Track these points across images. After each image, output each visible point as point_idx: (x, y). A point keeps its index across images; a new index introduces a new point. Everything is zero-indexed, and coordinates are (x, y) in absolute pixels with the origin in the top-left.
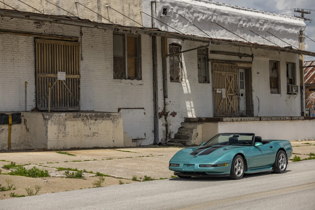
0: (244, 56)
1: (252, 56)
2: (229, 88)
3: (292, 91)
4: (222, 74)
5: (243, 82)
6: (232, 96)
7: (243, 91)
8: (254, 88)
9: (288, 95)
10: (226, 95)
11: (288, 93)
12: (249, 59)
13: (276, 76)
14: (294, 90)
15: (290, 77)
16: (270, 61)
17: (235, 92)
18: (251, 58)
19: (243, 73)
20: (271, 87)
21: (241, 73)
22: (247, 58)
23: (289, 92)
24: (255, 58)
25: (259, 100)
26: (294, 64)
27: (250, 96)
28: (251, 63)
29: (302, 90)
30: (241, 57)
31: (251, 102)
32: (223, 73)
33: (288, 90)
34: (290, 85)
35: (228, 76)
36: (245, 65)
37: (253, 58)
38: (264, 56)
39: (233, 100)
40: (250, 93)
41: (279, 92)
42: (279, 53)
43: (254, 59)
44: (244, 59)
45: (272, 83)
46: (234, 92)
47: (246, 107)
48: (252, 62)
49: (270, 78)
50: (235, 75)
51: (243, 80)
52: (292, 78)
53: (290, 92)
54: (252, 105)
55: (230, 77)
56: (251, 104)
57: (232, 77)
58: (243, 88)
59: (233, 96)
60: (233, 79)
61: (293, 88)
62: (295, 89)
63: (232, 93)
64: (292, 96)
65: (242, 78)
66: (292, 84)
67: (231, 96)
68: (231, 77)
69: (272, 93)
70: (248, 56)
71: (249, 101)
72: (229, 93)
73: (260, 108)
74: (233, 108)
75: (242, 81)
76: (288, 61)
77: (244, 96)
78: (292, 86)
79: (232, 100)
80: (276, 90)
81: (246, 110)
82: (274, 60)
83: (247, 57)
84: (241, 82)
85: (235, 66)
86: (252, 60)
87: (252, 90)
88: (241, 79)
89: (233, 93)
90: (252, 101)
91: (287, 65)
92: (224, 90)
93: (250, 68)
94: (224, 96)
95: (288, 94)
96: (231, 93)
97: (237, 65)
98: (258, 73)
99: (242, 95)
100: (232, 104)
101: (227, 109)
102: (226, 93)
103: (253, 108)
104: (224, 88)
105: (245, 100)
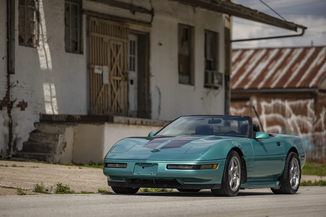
0: (139, 11)
1: (152, 12)
2: (114, 67)
3: (213, 81)
4: (105, 40)
5: (134, 58)
6: (119, 82)
7: (133, 75)
8: (153, 71)
9: (206, 90)
10: (110, 79)
11: (207, 85)
12: (146, 17)
13: (186, 52)
14: (216, 81)
15: (209, 58)
16: (180, 24)
17: (123, 74)
18: (150, 16)
19: (134, 42)
20: (180, 73)
21: (131, 41)
22: (144, 14)
24: (157, 17)
25: (160, 93)
26: (215, 35)
27: (146, 85)
28: (149, 24)
29: (228, 82)
30: (134, 13)
32: (106, 38)
33: (206, 81)
34: (210, 73)
35: (114, 45)
36: (140, 28)
37: (153, 16)
38: (171, 14)
39: (120, 89)
40: (146, 79)
41: (191, 82)
42: (195, 12)
43: (155, 17)
44: (139, 16)
45: (182, 67)
46: (121, 75)
47: (138, 104)
48: (153, 24)
49: (180, 56)
50: (124, 43)
51: (134, 54)
52: (212, 60)
53: (210, 83)
54: (150, 101)
55: (117, 46)
56: (147, 99)
57: (120, 46)
58: (134, 70)
59: (120, 81)
60: (121, 50)
61: (215, 77)
62: (217, 79)
63: (118, 75)
64: (212, 91)
65: (132, 52)
66: (210, 69)
67: (117, 81)
68: (118, 46)
69: (181, 82)
70: (145, 11)
71: (144, 94)
72: (114, 75)
73: (162, 107)
74: (119, 104)
75: (133, 56)
76: (208, 27)
77: (135, 83)
78: (213, 74)
79: (119, 90)
80: (186, 78)
81: (136, 109)
82: (186, 23)
83: (143, 12)
84: (131, 58)
85: (126, 26)
86: (151, 19)
87: (149, 75)
88: (131, 54)
89: (120, 76)
90: (149, 95)
91: (206, 35)
92: (105, 70)
93: (148, 34)
94: (106, 81)
95: (206, 86)
96: (117, 76)
97: (128, 26)
98: (161, 44)
99: (132, 82)
100: (118, 97)
101: (110, 104)
102: (110, 75)
103: (150, 107)
104: (107, 65)
105: (136, 91)
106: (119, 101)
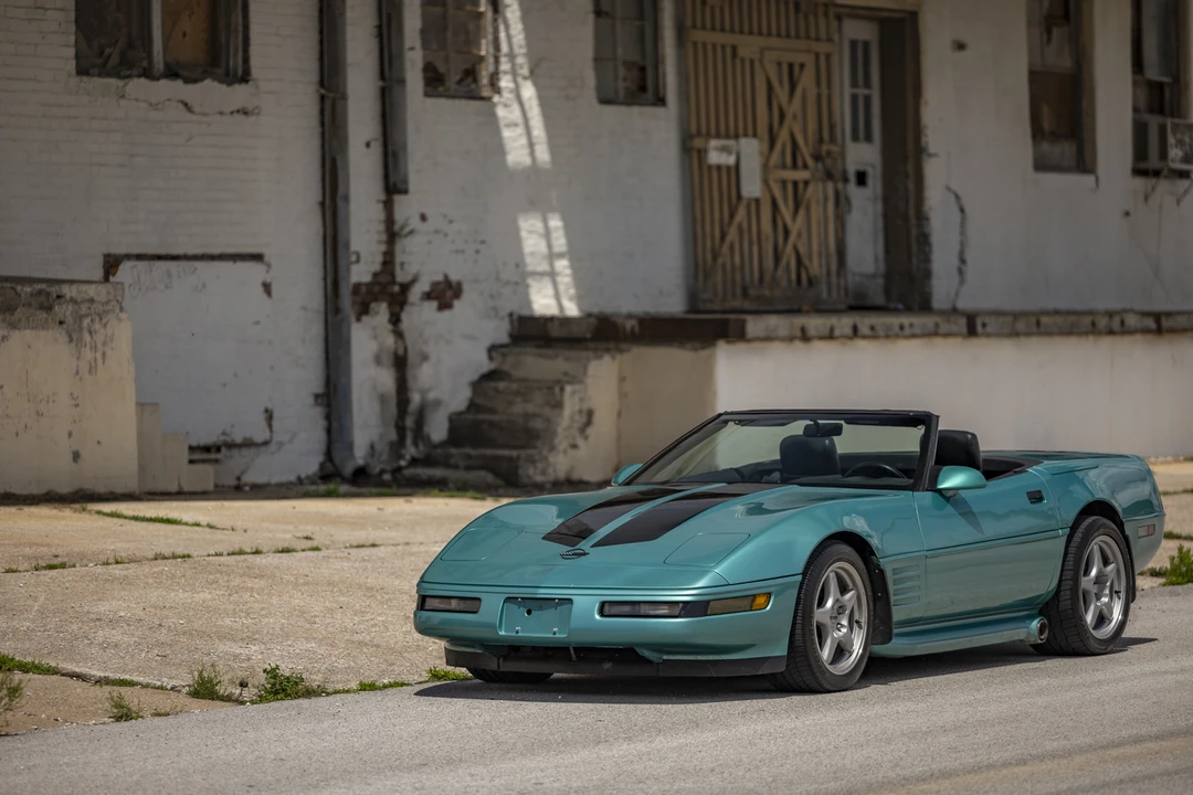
2: (783, 136)
3: (1163, 155)
4: (742, 52)
5: (867, 99)
6: (801, 186)
7: (863, 155)
8: (933, 139)
9: (1140, 183)
10: (766, 182)
11: (1143, 166)
13: (1066, 63)
14: (1175, 153)
15: (1153, 73)
17: (817, 158)
19: (866, 44)
20: (1038, 133)
21: (853, 44)
23: (1147, 165)
25: (962, 210)
27: (911, 186)
31: (913, 221)
32: (749, 46)
33: (1140, 152)
34: (1154, 121)
35: (779, 64)
39: (808, 209)
40: (910, 168)
41: (1084, 163)
45: (1046, 110)
46: (810, 162)
47: (887, 251)
49: (1035, 76)
50: (817, 55)
51: (867, 85)
52: (1165, 79)
53: (1153, 162)
54: (924, 240)
55: (791, 66)
56: (914, 232)
57: (802, 66)
58: (868, 138)
59: (806, 183)
60: (806, 80)
61: (1171, 140)
62: (1180, 143)
63: (800, 163)
64: (1163, 185)
65: (860, 76)
66: (1161, 112)
67: (795, 184)
68: (796, 68)
69: (1041, 165)
71: (906, 218)
72: (784, 167)
73: (968, 256)
74: (806, 261)
75: (861, 91)
77: (875, 183)
78: (1162, 129)
79: (802, 212)
80: (1065, 150)
81: (882, 267)
84: (854, 98)
87: (920, 151)
88: (854, 84)
89: (805, 166)
90: (922, 218)
92: (750, 151)
93: (914, 15)
94: (752, 187)
95: (1139, 172)
96: (795, 166)
98: (961, 46)
99: (861, 178)
100: (799, 235)
101: (769, 262)
102: (765, 167)
103: (926, 259)
104: (755, 135)
105: (879, 207)
106: (802, 250)
